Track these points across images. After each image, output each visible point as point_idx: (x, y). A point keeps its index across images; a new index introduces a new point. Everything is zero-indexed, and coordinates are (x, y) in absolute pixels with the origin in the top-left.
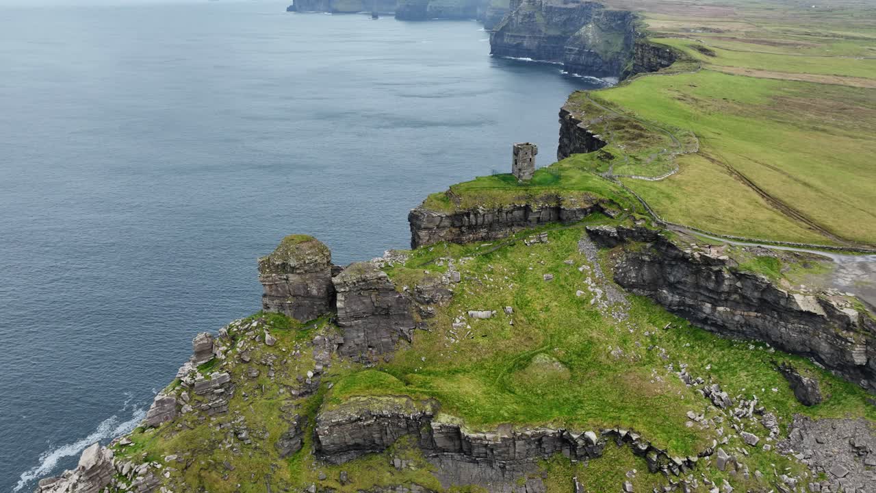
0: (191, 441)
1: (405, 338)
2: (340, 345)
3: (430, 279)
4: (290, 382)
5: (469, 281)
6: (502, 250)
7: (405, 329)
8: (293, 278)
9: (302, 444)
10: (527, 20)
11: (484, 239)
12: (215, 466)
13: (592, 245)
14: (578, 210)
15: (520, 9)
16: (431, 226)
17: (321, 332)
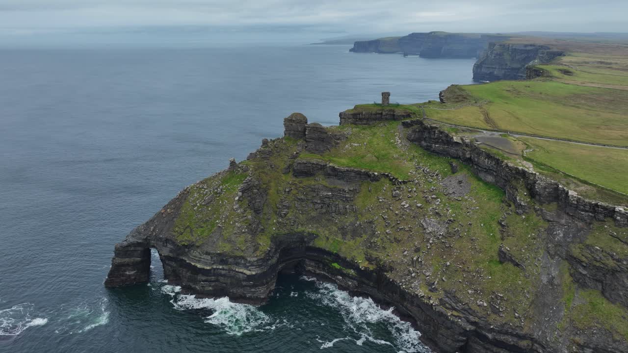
0: (258, 164)
1: (328, 149)
2: (306, 147)
3: (340, 132)
4: (289, 154)
5: (354, 135)
6: (370, 128)
7: (329, 147)
8: (294, 124)
9: (290, 171)
10: (497, 57)
11: (365, 124)
12: (264, 172)
13: (402, 127)
14: (400, 115)
15: (494, 50)
16: (345, 117)
17: (300, 142)
